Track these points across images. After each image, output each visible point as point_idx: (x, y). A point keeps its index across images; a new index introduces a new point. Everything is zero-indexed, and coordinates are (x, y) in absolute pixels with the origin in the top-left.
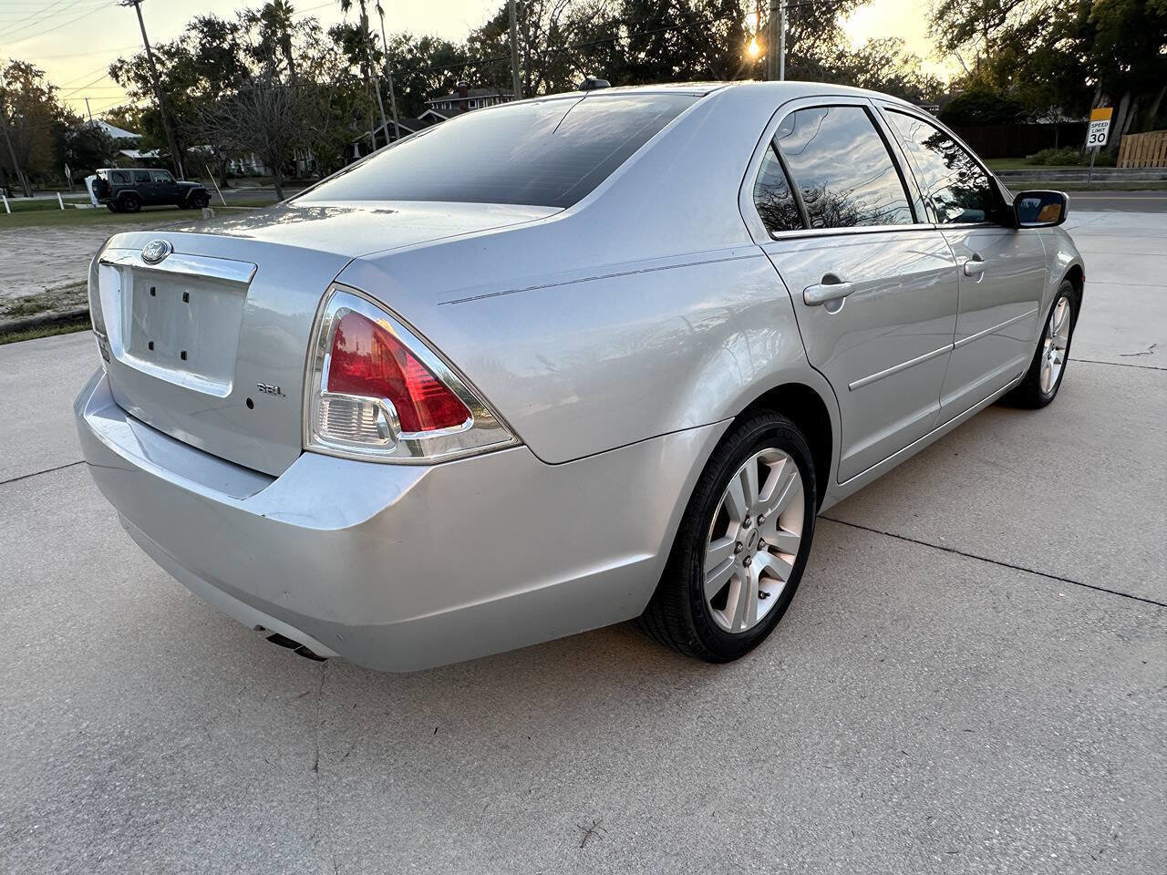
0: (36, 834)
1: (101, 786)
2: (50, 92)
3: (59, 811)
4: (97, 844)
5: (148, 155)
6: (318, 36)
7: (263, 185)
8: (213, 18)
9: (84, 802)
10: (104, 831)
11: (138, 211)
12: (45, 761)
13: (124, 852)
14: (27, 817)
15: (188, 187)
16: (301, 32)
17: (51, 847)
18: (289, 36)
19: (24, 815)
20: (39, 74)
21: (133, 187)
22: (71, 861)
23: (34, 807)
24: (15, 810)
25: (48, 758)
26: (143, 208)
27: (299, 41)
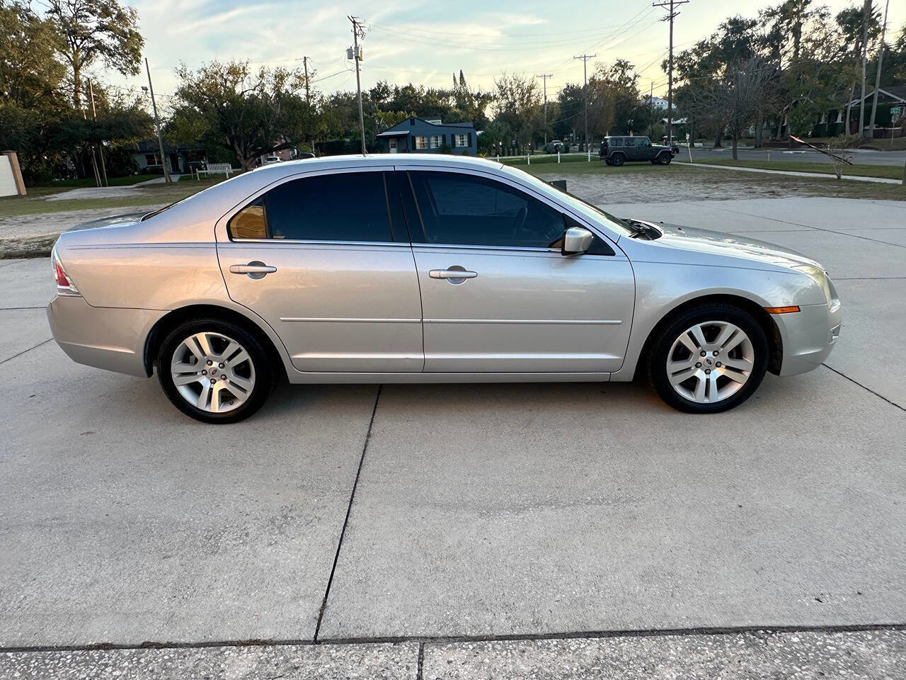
2: (635, 79)
5: (679, 122)
6: (826, 20)
7: (747, 146)
8: (738, 17)
11: (621, 165)
15: (658, 149)
16: (811, 20)
18: (801, 24)
20: (631, 68)
21: (623, 149)
26: (625, 163)
27: (807, 27)
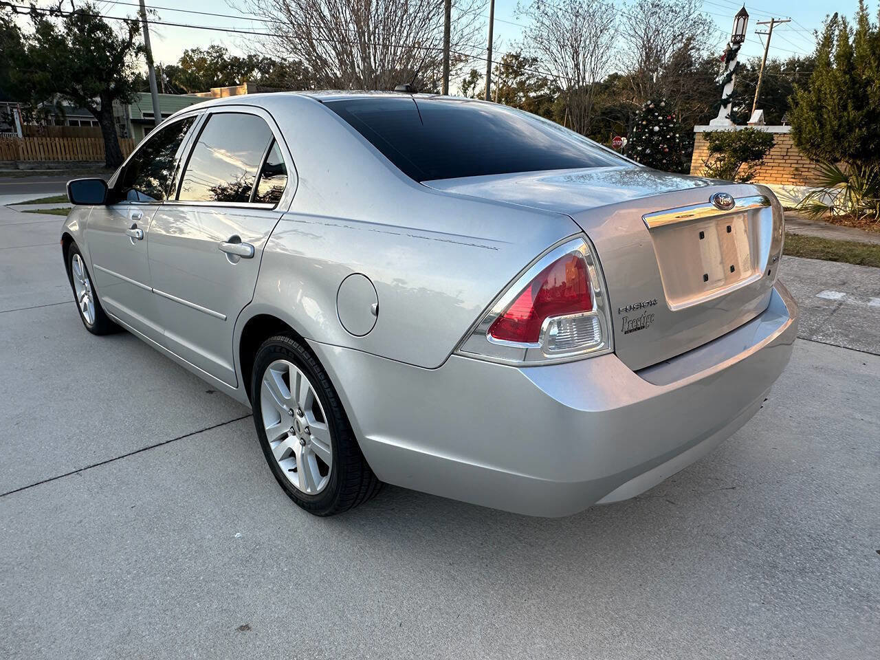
0: (856, 586)
1: (802, 571)
3: (833, 583)
4: (841, 555)
9: (819, 574)
10: (831, 556)
12: (802, 612)
13: (837, 542)
14: (849, 597)
17: (858, 575)
19: (849, 600)
22: (859, 562)
23: (841, 598)
24: (851, 607)
25: (798, 611)
